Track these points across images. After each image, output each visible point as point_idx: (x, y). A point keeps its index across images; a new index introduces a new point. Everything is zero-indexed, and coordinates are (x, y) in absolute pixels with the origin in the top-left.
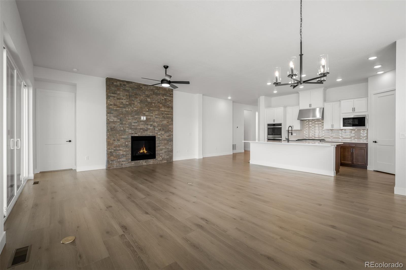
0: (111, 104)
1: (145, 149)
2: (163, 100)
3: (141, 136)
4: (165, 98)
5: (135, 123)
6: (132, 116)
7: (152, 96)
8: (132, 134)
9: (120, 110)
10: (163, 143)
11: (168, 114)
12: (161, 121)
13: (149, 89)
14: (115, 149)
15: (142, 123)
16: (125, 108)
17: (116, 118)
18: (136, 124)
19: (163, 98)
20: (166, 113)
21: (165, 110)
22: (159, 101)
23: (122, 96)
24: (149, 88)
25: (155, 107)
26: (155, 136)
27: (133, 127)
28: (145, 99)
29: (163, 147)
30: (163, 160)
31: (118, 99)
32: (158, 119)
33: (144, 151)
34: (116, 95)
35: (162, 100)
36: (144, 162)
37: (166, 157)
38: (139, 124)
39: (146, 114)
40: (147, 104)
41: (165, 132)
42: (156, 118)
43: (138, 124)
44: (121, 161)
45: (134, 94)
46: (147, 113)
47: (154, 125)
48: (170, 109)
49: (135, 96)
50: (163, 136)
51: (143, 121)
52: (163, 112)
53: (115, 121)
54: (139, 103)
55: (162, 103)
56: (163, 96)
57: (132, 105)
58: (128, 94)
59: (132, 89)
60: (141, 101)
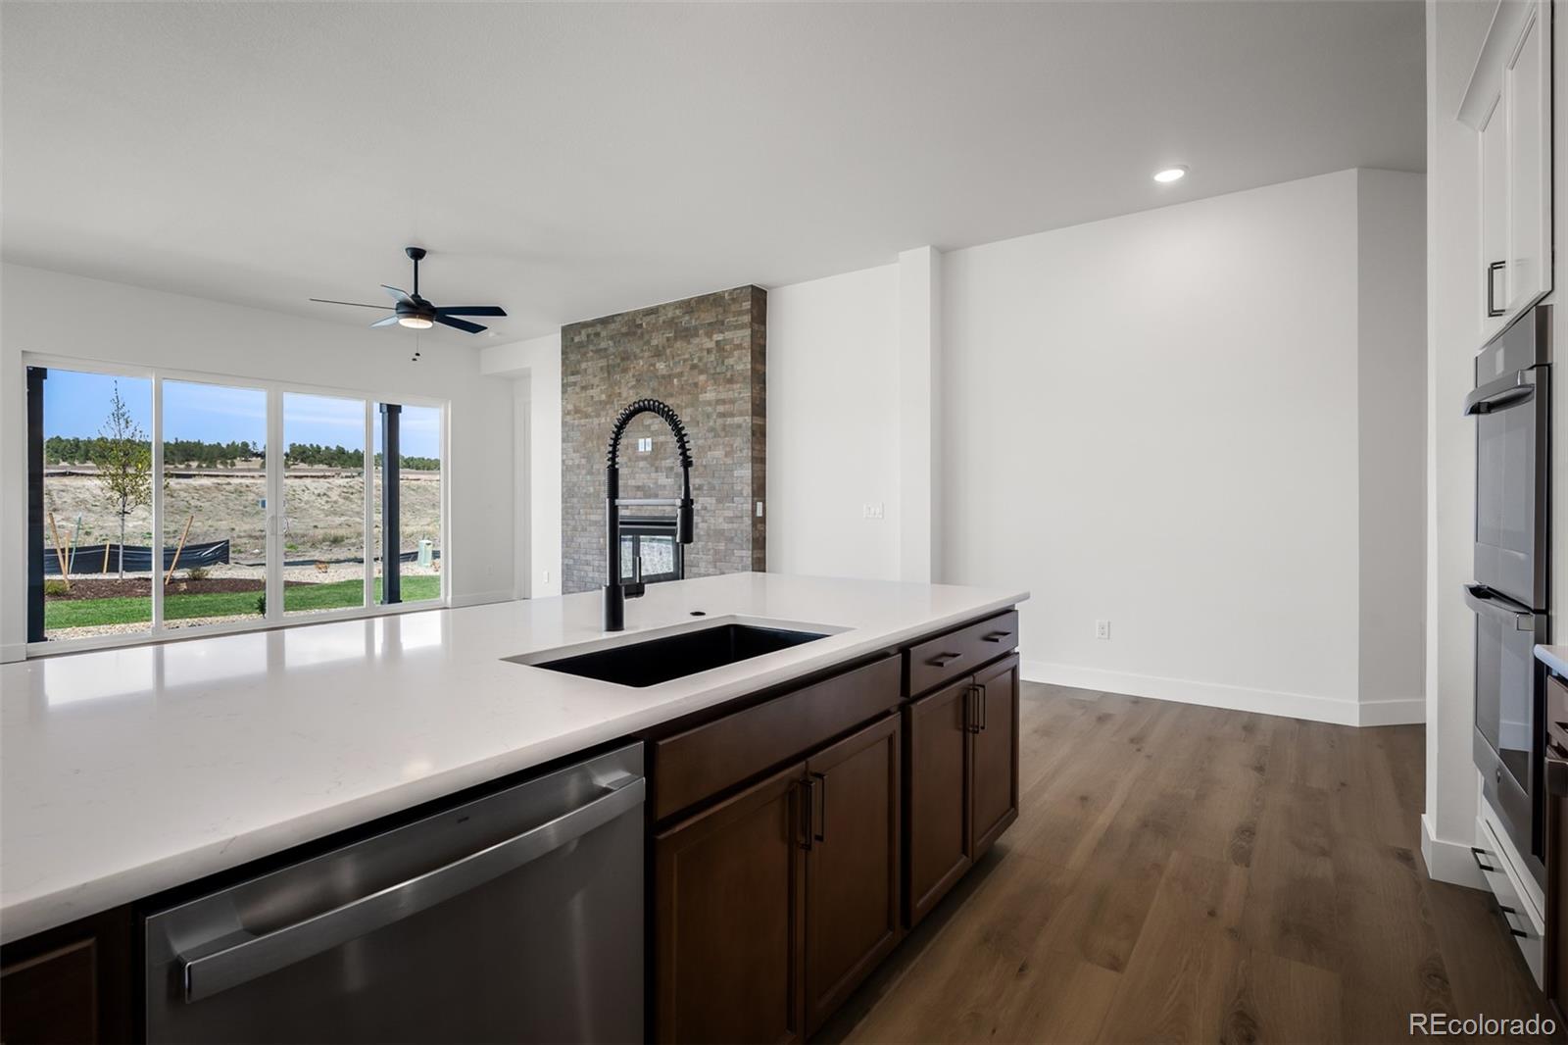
0: (569, 408)
2: (709, 351)
3: (640, 515)
4: (718, 343)
7: (672, 347)
9: (588, 426)
10: (709, 550)
11: (732, 415)
13: (661, 322)
14: (576, 556)
15: (642, 464)
16: (598, 416)
17: (579, 454)
18: (625, 471)
19: (711, 345)
20: (721, 409)
21: (720, 396)
22: (695, 361)
23: (590, 377)
24: (661, 320)
25: (682, 390)
28: (651, 365)
31: (584, 388)
32: (692, 442)
34: (577, 378)
35: (705, 353)
38: (632, 471)
39: (653, 428)
40: (655, 384)
41: (719, 501)
43: (630, 470)
45: (618, 360)
46: (656, 421)
48: (738, 385)
49: (621, 365)
50: (712, 520)
51: (644, 458)
52: (709, 409)
53: (576, 462)
54: (633, 387)
55: (709, 365)
56: (709, 335)
57: (615, 402)
58: (606, 364)
59: (615, 343)
60: (638, 381)
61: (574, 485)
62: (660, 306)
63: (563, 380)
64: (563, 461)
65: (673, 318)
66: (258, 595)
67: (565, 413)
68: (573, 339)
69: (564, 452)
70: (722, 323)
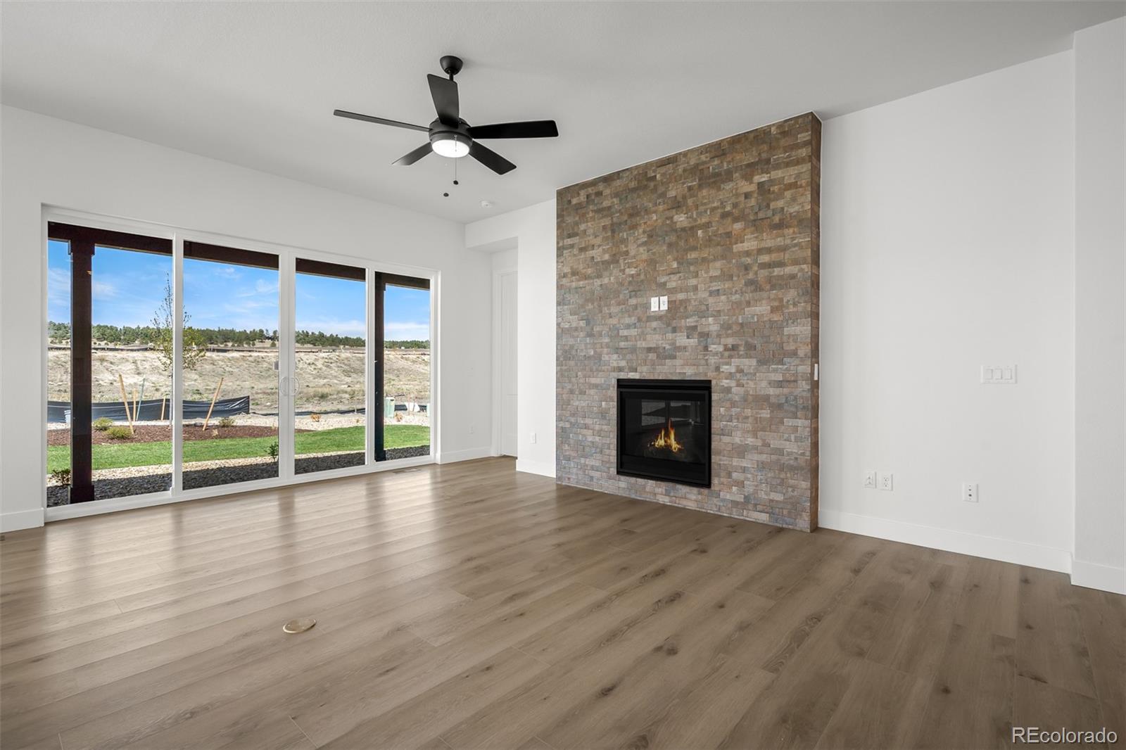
0: (565, 271)
1: (672, 436)
2: (747, 196)
3: (652, 378)
4: (760, 185)
5: (628, 327)
6: (619, 304)
7: (697, 196)
8: (620, 369)
9: (588, 288)
10: (747, 418)
11: (781, 264)
12: (738, 307)
13: (680, 170)
14: (573, 420)
15: (654, 324)
16: (599, 276)
17: (577, 316)
18: (633, 332)
19: (753, 188)
20: (765, 258)
21: (763, 245)
22: (728, 208)
23: (591, 238)
25: (709, 241)
26: (710, 382)
27: (622, 344)
28: (667, 218)
29: (750, 440)
30: (750, 507)
31: (582, 250)
32: (723, 298)
33: (670, 441)
34: (576, 240)
35: (742, 198)
36: (660, 490)
37: (766, 494)
38: (643, 332)
39: (669, 285)
40: (673, 238)
41: (762, 362)
42: (711, 294)
43: (640, 330)
44: (587, 466)
45: (625, 218)
46: (674, 277)
47: (706, 330)
48: (791, 230)
49: (629, 222)
50: (751, 384)
51: (659, 317)
52: (748, 260)
53: (574, 325)
54: (644, 244)
55: (747, 211)
56: (748, 178)
57: (621, 261)
58: (610, 222)
59: (621, 200)
60: (650, 236)
61: (572, 347)
62: (680, 154)
63: (558, 243)
64: (558, 325)
65: (698, 164)
66: (270, 441)
67: (561, 276)
68: (570, 202)
69: (559, 315)
70: (768, 161)
